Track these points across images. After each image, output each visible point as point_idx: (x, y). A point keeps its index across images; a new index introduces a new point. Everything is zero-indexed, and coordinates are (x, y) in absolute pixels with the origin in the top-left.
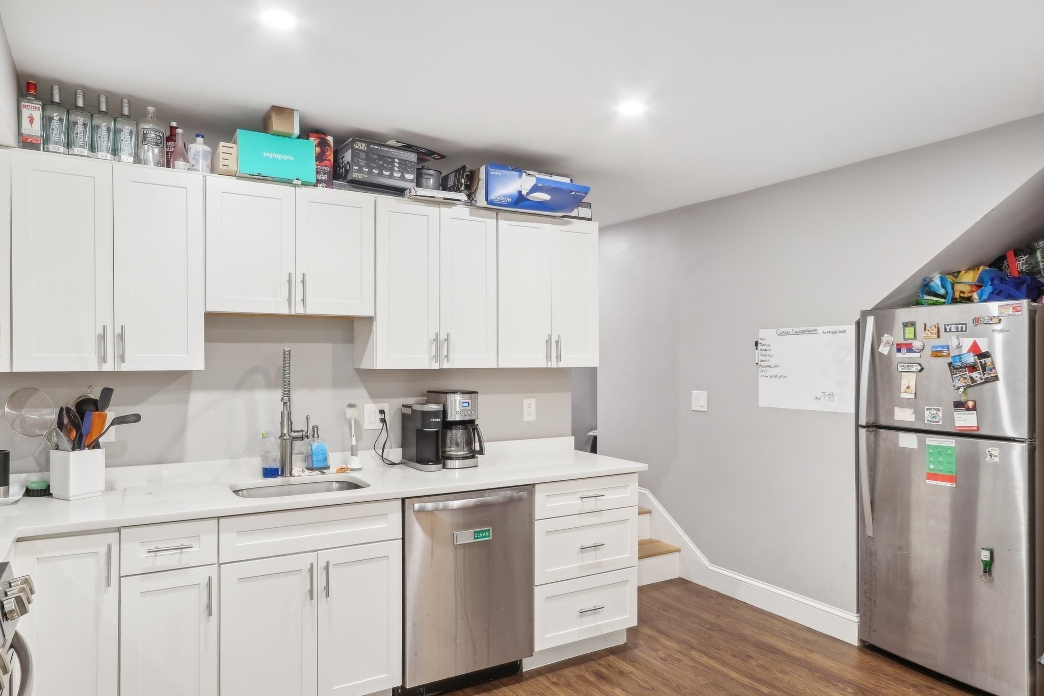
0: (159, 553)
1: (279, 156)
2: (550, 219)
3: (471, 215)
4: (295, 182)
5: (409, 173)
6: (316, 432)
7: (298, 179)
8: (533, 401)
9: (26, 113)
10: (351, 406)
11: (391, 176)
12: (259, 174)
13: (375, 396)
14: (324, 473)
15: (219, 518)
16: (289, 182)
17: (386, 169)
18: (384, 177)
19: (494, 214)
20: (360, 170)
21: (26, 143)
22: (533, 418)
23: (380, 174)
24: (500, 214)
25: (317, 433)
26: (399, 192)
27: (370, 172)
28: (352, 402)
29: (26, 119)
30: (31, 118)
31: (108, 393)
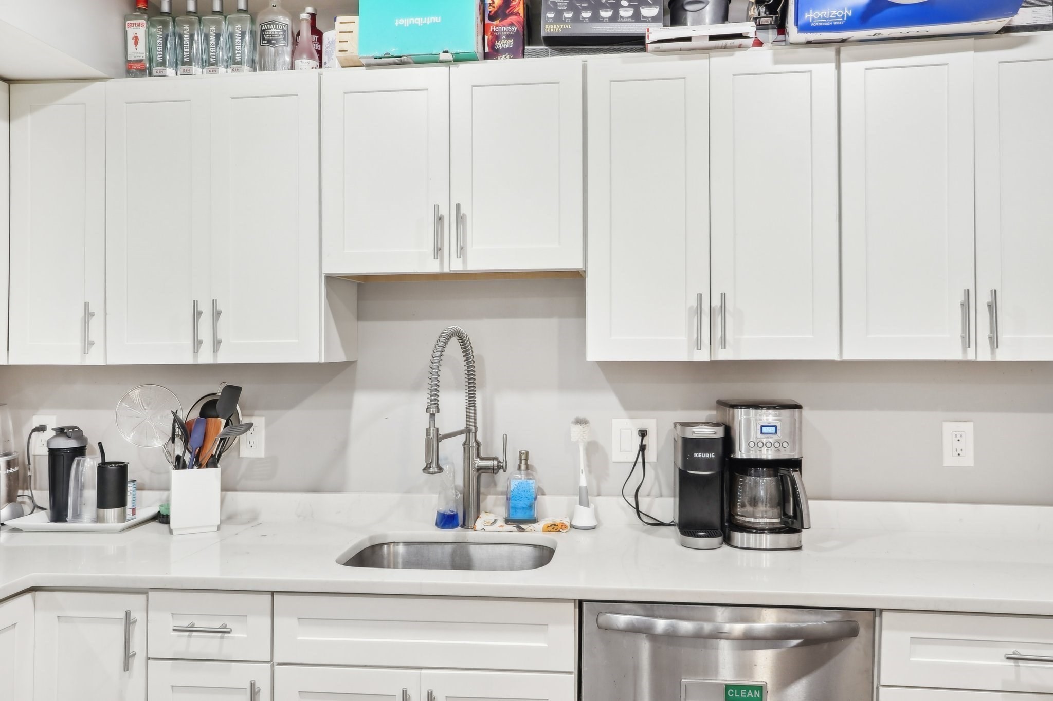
0: (194, 634)
1: (418, 21)
3: (777, 62)
4: (443, 57)
5: (648, 5)
6: (523, 462)
7: (447, 52)
8: (968, 428)
9: (131, 32)
10: (580, 422)
11: (615, 18)
12: (387, 56)
13: (630, 406)
14: (522, 530)
15: (273, 593)
16: (432, 61)
17: (604, 7)
18: (602, 22)
19: (830, 52)
20: (559, 19)
21: (135, 69)
22: (968, 460)
23: (595, 18)
24: (845, 51)
25: (526, 464)
27: (577, 19)
28: (582, 415)
29: (130, 42)
30: (136, 40)
31: (233, 392)
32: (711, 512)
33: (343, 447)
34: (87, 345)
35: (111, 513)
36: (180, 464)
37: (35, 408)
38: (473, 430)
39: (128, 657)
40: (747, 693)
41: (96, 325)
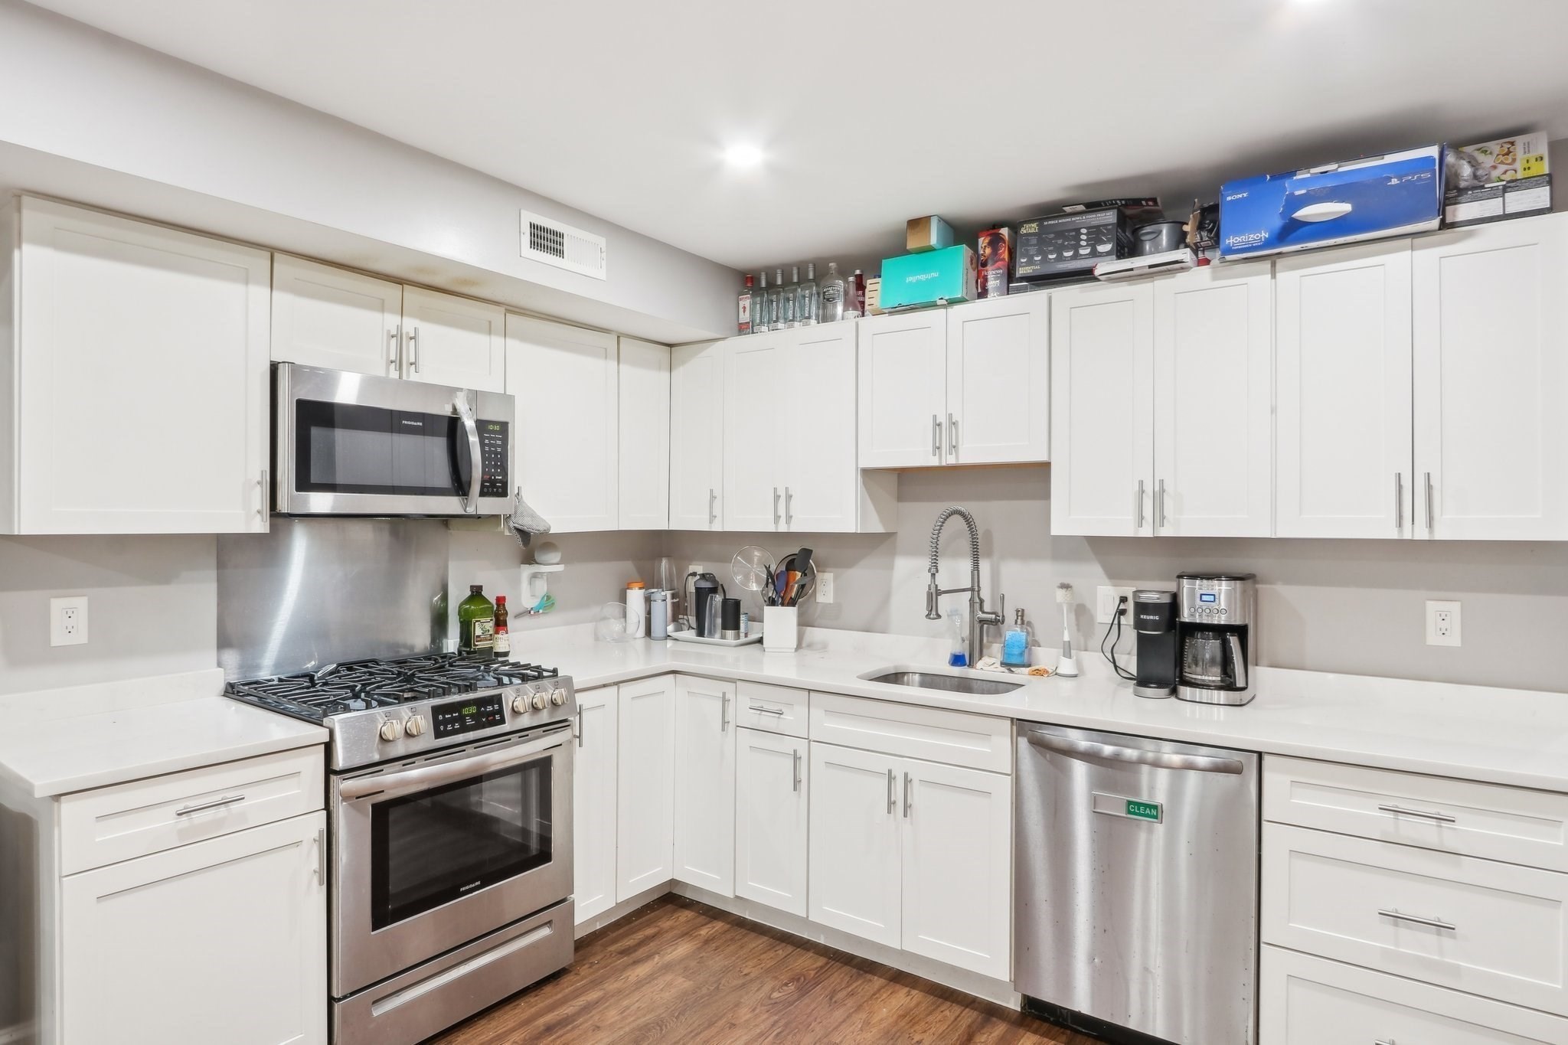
0: (763, 713)
1: (923, 277)
2: (1408, 241)
3: (1215, 278)
4: (939, 302)
5: (1103, 243)
6: (1019, 618)
7: (942, 299)
8: (1455, 608)
9: (741, 304)
10: (1065, 586)
11: (1076, 256)
12: (900, 305)
13: (1114, 575)
14: (1012, 672)
15: (809, 690)
16: (932, 305)
17: (1067, 249)
18: (1065, 260)
19: (1266, 265)
20: (1031, 262)
21: (743, 329)
22: (1454, 640)
23: (1060, 258)
24: (1281, 263)
25: (1022, 619)
26: (1086, 275)
27: (1045, 260)
28: (1066, 581)
29: (741, 310)
30: (744, 308)
31: (807, 553)
32: (1167, 669)
33: (886, 598)
34: (712, 517)
35: (730, 633)
36: (772, 602)
37: (691, 559)
38: (976, 589)
39: (725, 723)
40: (1145, 809)
41: (717, 504)
